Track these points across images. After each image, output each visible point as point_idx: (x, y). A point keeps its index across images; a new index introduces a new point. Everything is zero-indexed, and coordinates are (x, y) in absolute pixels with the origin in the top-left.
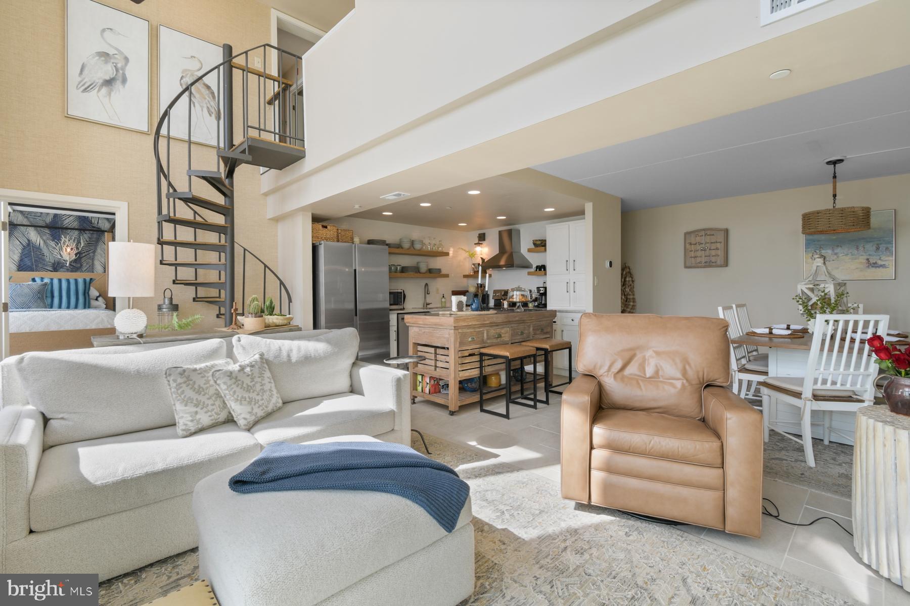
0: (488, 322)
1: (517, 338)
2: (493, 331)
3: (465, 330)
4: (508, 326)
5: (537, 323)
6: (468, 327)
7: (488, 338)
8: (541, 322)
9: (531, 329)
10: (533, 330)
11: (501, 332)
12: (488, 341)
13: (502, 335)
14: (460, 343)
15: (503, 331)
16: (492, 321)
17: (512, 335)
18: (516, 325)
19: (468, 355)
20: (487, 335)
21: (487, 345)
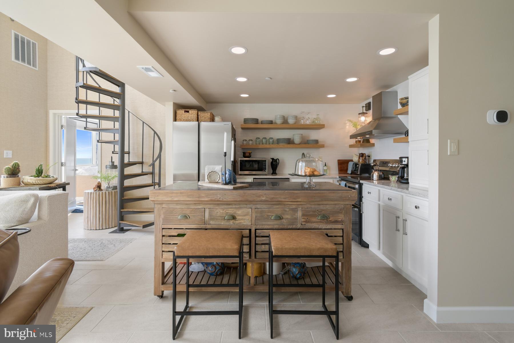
0: (206, 199)
1: (269, 223)
2: (220, 211)
3: (172, 206)
4: (249, 206)
5: (313, 206)
6: (178, 202)
7: (211, 218)
8: (321, 207)
9: (299, 214)
10: (303, 215)
11: (235, 213)
12: (211, 222)
13: (238, 217)
14: (163, 219)
15: (239, 212)
16: (213, 199)
17: (257, 219)
18: (265, 206)
19: (176, 234)
20: (210, 215)
21: (208, 226)
